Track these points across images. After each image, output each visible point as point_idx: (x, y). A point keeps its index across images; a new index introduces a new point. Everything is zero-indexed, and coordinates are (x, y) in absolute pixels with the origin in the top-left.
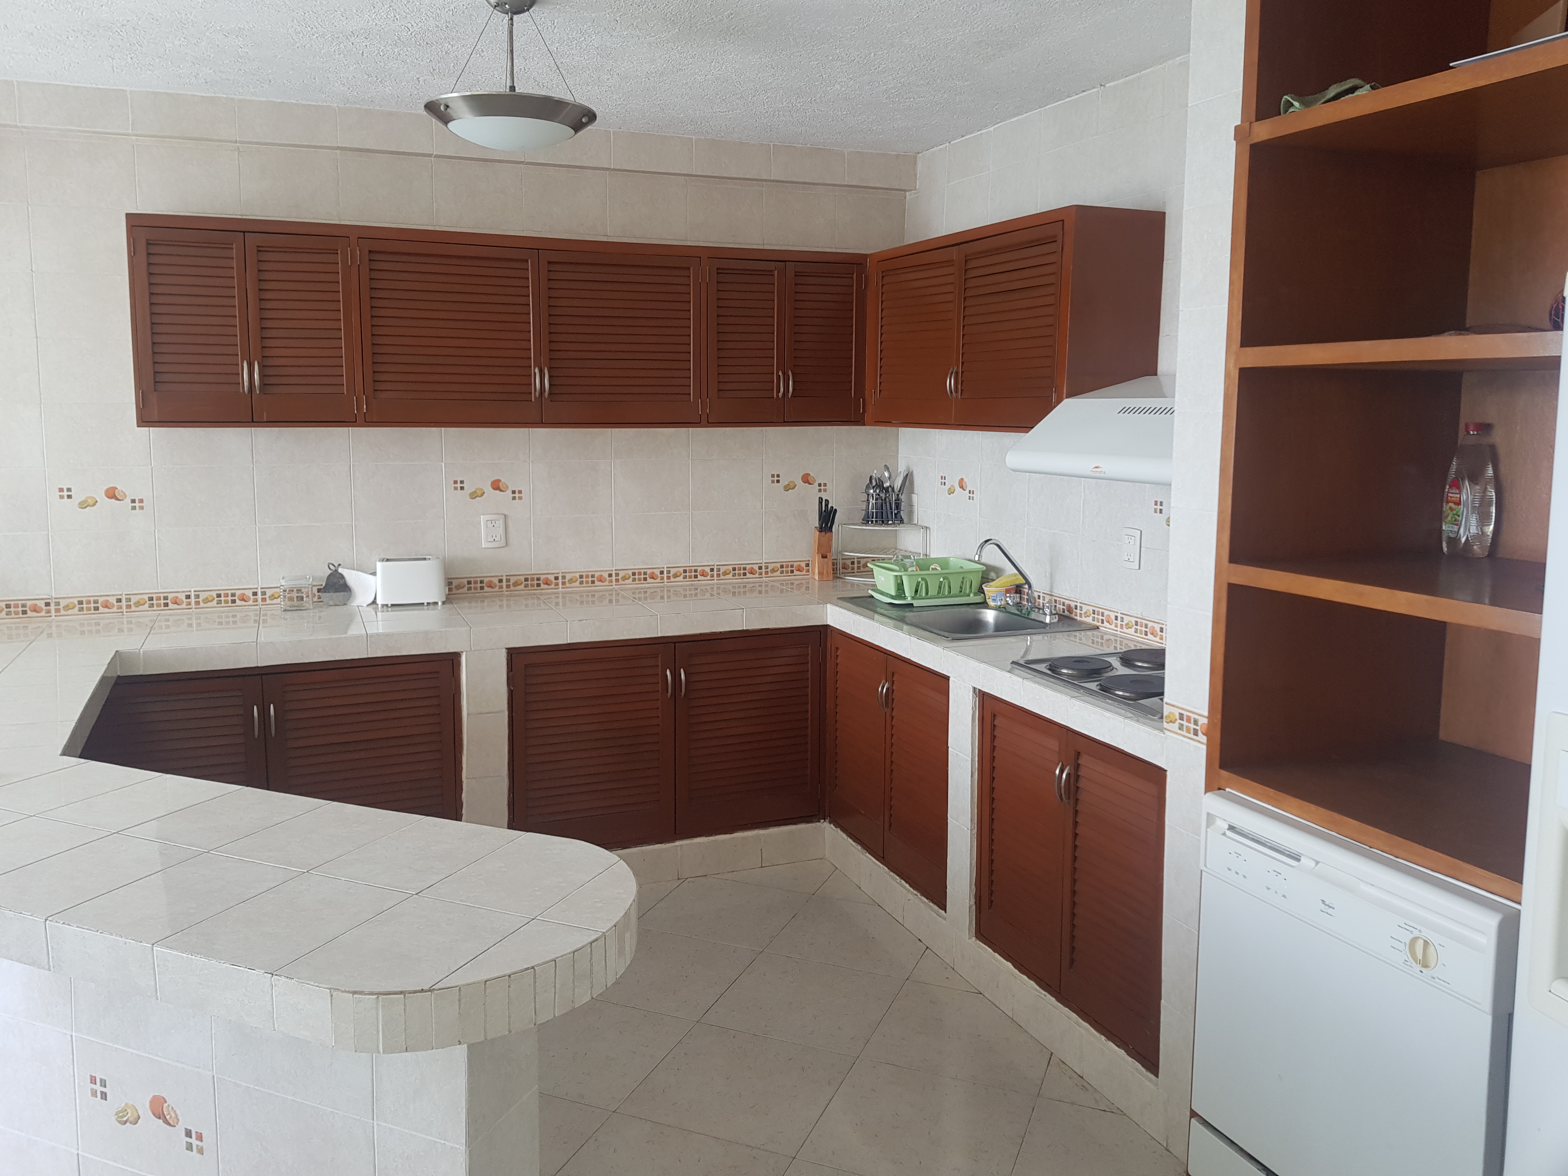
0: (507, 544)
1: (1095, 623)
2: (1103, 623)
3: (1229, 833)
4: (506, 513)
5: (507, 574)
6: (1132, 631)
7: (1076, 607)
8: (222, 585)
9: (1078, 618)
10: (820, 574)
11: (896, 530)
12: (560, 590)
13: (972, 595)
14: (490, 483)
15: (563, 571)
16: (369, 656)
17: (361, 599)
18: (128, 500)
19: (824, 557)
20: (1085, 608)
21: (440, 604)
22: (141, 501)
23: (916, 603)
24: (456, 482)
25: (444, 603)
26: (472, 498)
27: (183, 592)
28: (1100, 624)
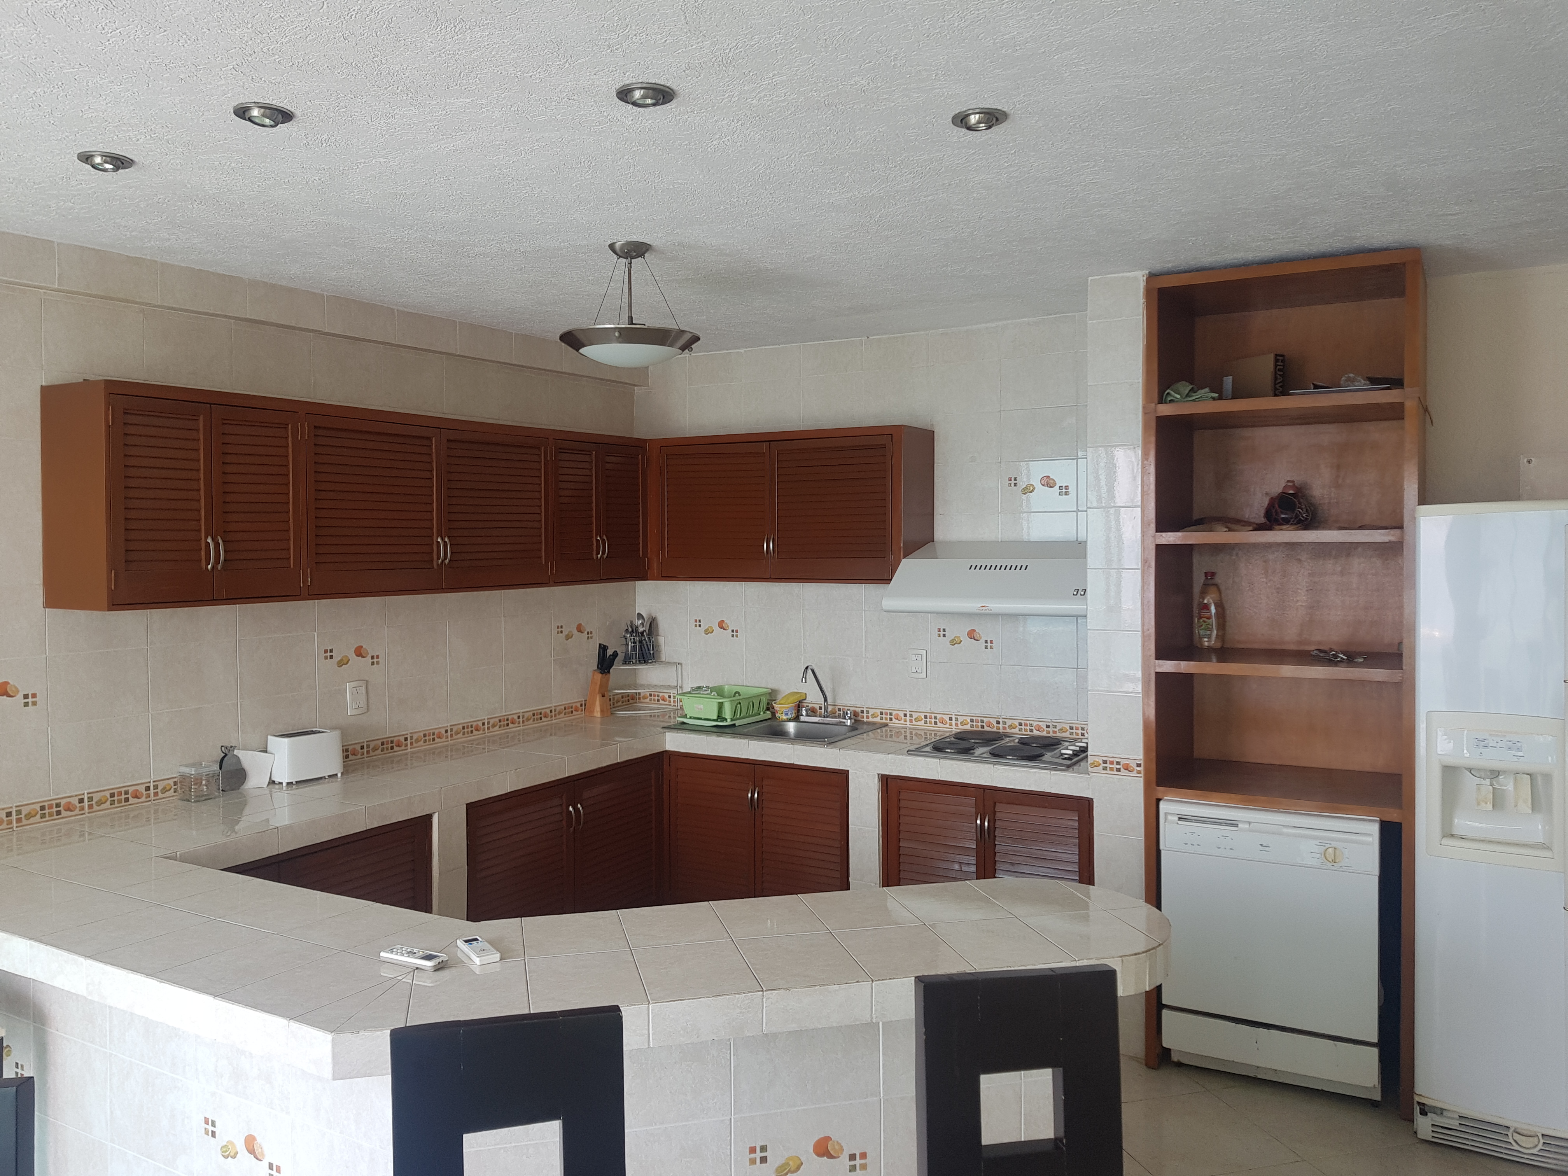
0: (368, 710)
1: (884, 721)
2: (891, 719)
3: (1179, 822)
4: (367, 678)
5: (367, 740)
6: (922, 723)
7: (862, 712)
8: (115, 783)
9: (865, 720)
10: (602, 711)
11: (636, 669)
12: (409, 750)
13: (762, 713)
14: (353, 650)
15: (411, 731)
16: (367, 828)
17: (256, 780)
18: (20, 696)
19: (603, 696)
20: (871, 712)
21: (339, 775)
22: (34, 696)
23: (737, 723)
24: (326, 651)
25: (342, 773)
26: (339, 667)
27: (76, 796)
28: (888, 721)
